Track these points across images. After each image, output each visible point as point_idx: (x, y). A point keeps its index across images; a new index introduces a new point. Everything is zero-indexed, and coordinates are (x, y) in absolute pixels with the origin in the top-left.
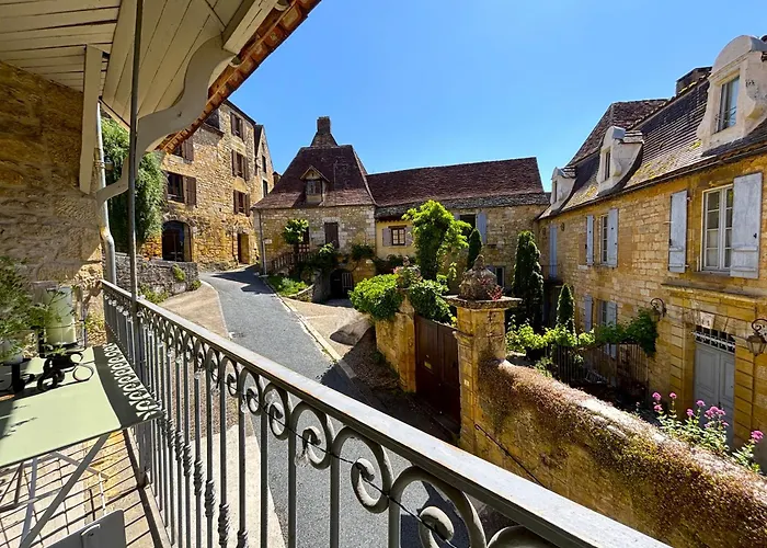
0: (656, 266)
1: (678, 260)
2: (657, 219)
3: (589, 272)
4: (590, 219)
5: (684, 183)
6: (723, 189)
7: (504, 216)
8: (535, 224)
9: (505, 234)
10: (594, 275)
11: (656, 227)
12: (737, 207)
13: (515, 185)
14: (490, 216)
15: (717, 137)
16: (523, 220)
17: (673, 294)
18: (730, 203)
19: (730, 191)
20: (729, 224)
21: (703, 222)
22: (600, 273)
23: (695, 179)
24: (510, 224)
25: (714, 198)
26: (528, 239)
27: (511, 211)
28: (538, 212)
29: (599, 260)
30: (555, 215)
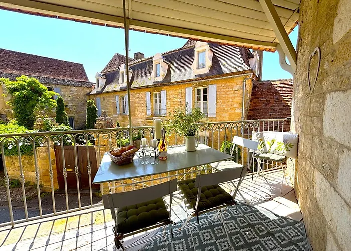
0: (143, 114)
1: (149, 112)
2: (142, 100)
3: (118, 117)
4: (117, 98)
5: (149, 90)
6: (158, 93)
7: (71, 91)
8: (87, 97)
9: (72, 101)
10: (120, 118)
11: (142, 102)
12: (162, 99)
13: (74, 76)
14: (63, 90)
15: (156, 78)
16: (81, 94)
17: (149, 122)
18: (160, 97)
19: (160, 94)
20: (160, 102)
21: (154, 101)
22: (123, 117)
23: (152, 89)
24: (75, 95)
25: (156, 95)
26: (92, 104)
27: (74, 89)
28: (88, 91)
29: (122, 112)
30: (98, 94)
